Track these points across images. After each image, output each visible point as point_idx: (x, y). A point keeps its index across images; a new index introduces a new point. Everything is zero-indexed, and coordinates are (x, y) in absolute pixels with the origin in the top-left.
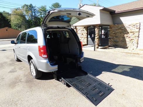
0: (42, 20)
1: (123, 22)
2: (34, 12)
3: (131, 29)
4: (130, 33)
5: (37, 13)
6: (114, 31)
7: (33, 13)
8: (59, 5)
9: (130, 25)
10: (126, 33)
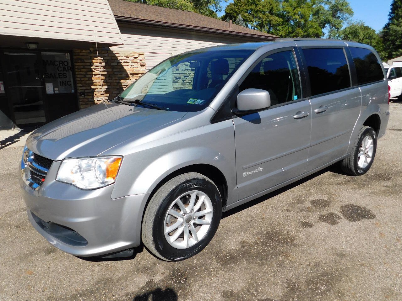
3: (131, 67)
4: (131, 77)
9: (128, 57)
10: (124, 75)
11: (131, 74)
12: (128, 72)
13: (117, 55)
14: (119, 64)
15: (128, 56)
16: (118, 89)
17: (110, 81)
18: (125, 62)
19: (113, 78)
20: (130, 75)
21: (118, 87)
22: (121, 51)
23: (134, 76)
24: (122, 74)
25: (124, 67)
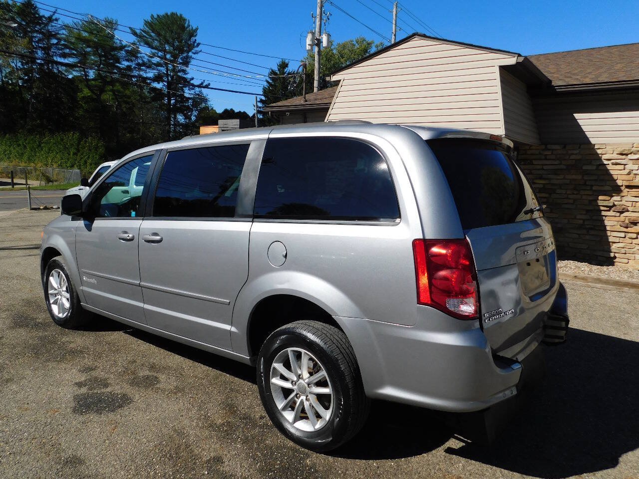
0: (86, 92)
1: (588, 134)
2: (46, 49)
3: (629, 174)
4: (625, 191)
5: (64, 56)
6: (541, 178)
7: (40, 53)
8: (183, 28)
9: (627, 155)
10: (607, 188)
11: (628, 187)
12: (619, 183)
13: (599, 151)
14: (601, 168)
15: (625, 152)
16: (588, 211)
17: (575, 196)
18: (613, 164)
19: (582, 192)
20: (623, 188)
21: (590, 208)
22: (609, 144)
23: (634, 190)
24: (602, 186)
25: (612, 172)
